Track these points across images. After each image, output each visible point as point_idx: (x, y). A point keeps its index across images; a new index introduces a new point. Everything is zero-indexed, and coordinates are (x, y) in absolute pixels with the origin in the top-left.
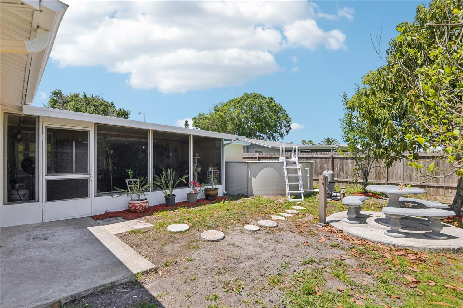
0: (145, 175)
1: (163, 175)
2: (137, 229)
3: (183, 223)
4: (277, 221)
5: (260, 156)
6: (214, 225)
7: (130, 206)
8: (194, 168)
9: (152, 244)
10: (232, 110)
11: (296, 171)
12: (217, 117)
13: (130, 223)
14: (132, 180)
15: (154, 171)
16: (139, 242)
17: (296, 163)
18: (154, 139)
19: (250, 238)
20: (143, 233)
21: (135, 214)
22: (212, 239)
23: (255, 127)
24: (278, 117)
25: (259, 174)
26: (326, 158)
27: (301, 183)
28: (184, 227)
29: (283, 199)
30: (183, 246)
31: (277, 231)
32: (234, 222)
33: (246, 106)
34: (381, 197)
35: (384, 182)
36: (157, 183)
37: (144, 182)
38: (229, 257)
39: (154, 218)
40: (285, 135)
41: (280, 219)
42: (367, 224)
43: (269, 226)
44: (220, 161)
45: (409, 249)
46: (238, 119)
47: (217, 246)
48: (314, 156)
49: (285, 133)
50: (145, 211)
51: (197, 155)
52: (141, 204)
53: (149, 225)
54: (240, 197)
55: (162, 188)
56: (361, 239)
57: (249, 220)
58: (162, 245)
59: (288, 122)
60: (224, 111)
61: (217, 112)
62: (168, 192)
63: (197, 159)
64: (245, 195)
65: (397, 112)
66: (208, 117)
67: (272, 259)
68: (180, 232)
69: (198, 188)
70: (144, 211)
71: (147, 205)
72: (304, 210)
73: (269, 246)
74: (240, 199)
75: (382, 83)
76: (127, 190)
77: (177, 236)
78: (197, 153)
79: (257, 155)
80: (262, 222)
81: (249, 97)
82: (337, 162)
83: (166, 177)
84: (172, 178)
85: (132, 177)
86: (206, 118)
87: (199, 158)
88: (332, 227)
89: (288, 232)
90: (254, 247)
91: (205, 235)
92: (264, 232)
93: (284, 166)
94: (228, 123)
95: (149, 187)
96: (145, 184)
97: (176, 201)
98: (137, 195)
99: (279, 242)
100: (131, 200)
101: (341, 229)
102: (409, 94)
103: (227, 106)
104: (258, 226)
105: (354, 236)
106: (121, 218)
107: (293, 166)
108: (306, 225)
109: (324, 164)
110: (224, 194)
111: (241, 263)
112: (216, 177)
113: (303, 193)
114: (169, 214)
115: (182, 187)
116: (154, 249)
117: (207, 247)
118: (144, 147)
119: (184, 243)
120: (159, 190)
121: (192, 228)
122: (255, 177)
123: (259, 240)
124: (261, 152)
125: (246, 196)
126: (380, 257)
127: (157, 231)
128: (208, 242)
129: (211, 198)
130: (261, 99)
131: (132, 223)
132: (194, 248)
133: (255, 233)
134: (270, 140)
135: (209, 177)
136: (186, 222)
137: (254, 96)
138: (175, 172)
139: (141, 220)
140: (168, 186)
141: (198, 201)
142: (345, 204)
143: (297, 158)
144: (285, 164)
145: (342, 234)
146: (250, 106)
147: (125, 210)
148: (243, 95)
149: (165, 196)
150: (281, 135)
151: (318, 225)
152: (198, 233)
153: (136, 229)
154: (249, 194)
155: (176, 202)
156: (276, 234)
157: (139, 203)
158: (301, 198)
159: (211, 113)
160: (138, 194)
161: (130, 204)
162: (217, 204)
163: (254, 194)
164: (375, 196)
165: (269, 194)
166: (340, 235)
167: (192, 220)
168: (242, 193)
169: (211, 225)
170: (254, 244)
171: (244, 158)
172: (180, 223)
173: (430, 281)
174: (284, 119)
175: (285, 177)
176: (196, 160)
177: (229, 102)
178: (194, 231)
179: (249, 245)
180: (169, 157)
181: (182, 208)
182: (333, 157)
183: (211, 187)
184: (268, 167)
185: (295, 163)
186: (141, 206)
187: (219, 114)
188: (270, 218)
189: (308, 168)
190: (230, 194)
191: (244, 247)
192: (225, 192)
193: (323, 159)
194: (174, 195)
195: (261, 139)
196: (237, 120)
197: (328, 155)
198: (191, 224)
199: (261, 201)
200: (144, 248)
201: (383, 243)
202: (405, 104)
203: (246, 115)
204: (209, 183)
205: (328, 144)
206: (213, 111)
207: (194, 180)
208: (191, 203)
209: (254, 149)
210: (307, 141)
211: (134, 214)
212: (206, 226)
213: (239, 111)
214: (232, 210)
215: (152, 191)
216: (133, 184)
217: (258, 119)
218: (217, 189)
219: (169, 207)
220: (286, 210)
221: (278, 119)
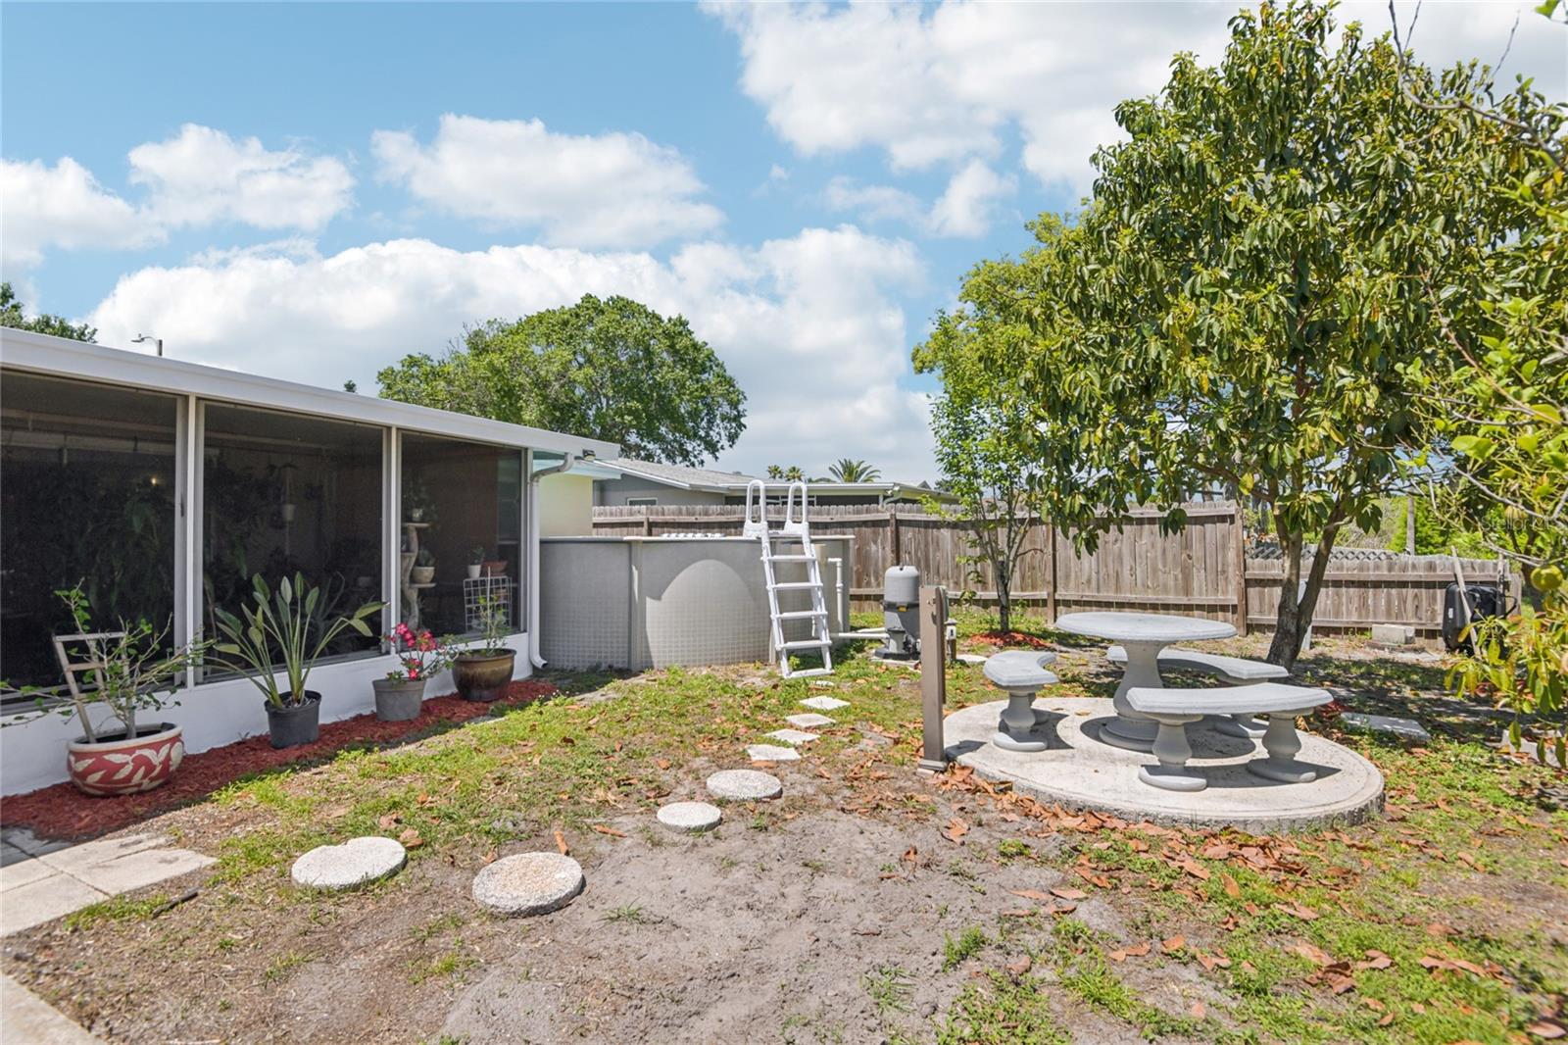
0: (163, 608)
1: (254, 607)
2: (121, 896)
3: (371, 830)
4: (774, 768)
5: (652, 518)
6: (523, 826)
7: (81, 766)
8: (404, 571)
9: (212, 980)
10: (537, 350)
11: (801, 571)
12: (481, 372)
13: (76, 859)
14: (90, 639)
15: (210, 587)
16: (136, 979)
17: (800, 543)
18: (206, 445)
19: (695, 865)
20: (156, 915)
21: (110, 808)
22: (532, 903)
23: (626, 417)
24: (703, 388)
25: (672, 585)
26: (876, 524)
27: (821, 610)
28: (376, 854)
29: (762, 673)
30: (390, 966)
31: (789, 816)
32: (611, 797)
33: (592, 340)
34: (1048, 643)
35: (1046, 597)
36: (223, 648)
37: (155, 645)
38: (633, 992)
39: (216, 821)
40: (722, 448)
41: (782, 758)
42: (1068, 747)
43: (753, 795)
44: (519, 540)
45: (1236, 828)
46: (562, 386)
47: (560, 937)
48: (837, 518)
49: (725, 442)
50: (167, 783)
51: (417, 514)
52: (138, 752)
53: (189, 861)
54: (600, 679)
55: (248, 666)
56: (1080, 810)
57: (667, 778)
58: (268, 976)
59: (734, 405)
60: (510, 354)
61: (481, 353)
62: (282, 682)
63: (418, 530)
64: (620, 666)
65: (1128, 380)
66: (446, 370)
67: (821, 960)
68: (362, 888)
69: (427, 654)
70: (161, 786)
71: (173, 754)
72: (846, 709)
73: (783, 895)
74: (602, 684)
75: (1075, 285)
76: (62, 688)
77: (349, 911)
78: (418, 507)
79: (641, 513)
80: (724, 782)
81: (602, 312)
82: (910, 535)
83: (269, 614)
84: (304, 616)
85: (86, 622)
86: (435, 374)
87: (424, 525)
88: (967, 772)
89: (830, 813)
90: (728, 914)
91: (491, 885)
92: (742, 827)
93: (764, 552)
94: (524, 396)
95: (183, 666)
96: (160, 656)
97: (324, 719)
98: (120, 707)
99: (816, 869)
100: (82, 733)
101: (1003, 777)
102: (1171, 323)
103: (521, 336)
104: (710, 802)
105: (1053, 800)
106: (29, 834)
107: (790, 554)
108: (879, 774)
109: (868, 544)
110: (535, 668)
111: (697, 1013)
112: (502, 602)
113: (830, 648)
114: (295, 788)
115: (350, 655)
116: (226, 1007)
117: (516, 951)
118: (154, 481)
119: (392, 947)
120: (234, 676)
121: (421, 852)
122: (659, 598)
123: (734, 869)
124: (653, 503)
125: (625, 673)
126: (1174, 874)
127: (234, 893)
128: (510, 923)
129: (485, 693)
130: (643, 321)
131: (92, 860)
132: (450, 969)
133: (710, 834)
134: (674, 462)
135: (473, 606)
136: (384, 821)
137: (621, 309)
138: (314, 593)
139: (143, 836)
140: (281, 652)
141: (428, 707)
142: (1004, 684)
143: (805, 525)
144: (768, 545)
145: (1013, 796)
146: (609, 342)
147: (54, 787)
148: (579, 302)
149: (267, 703)
150: (712, 447)
151: (920, 770)
152: (456, 878)
153: (113, 893)
154: (637, 660)
155: (321, 722)
156: (789, 827)
157: (129, 751)
158: (824, 666)
159: (456, 356)
160: (123, 701)
161: (80, 756)
162: (513, 716)
163: (655, 660)
164: (1031, 640)
165: (709, 657)
166: (1006, 800)
167: (414, 807)
168: (609, 661)
169: (510, 826)
170: (720, 892)
171: (596, 525)
172: (355, 835)
173: (1370, 953)
174: (721, 395)
175: (767, 592)
176: (414, 535)
177: (527, 322)
178: (432, 870)
179: (702, 904)
180: (278, 524)
181: (354, 753)
182: (897, 521)
183: (481, 645)
184: (706, 557)
185: (798, 541)
186: (145, 762)
187: (491, 363)
188: (743, 761)
189: (838, 560)
190: (559, 665)
191: (683, 921)
192: (539, 662)
193: (866, 526)
194: (315, 696)
195: (643, 459)
196: (557, 387)
197: (883, 512)
198: (410, 834)
199: (688, 689)
200: (168, 1009)
201: (1156, 817)
202: (1153, 354)
203: (591, 371)
204: (470, 628)
205: (850, 481)
206: (464, 350)
207: (403, 619)
208: (393, 724)
209: (627, 494)
210: (785, 468)
211: (102, 803)
212: (488, 833)
213: (567, 355)
214: (583, 739)
215: (196, 684)
216: (95, 658)
217: (634, 390)
218: (508, 653)
219: (292, 754)
220: (788, 718)
221: (704, 394)
